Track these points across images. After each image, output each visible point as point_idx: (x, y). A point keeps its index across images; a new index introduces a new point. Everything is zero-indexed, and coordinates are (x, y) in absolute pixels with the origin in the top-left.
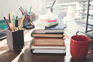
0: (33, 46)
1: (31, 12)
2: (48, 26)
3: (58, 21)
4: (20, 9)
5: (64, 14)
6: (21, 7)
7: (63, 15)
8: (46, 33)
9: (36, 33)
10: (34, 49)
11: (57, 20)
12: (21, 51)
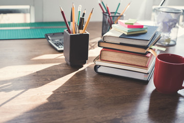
0: (99, 60)
1: (118, 12)
2: (126, 34)
3: (146, 28)
4: (100, 4)
5: (172, 21)
6: (102, 3)
7: (171, 23)
8: (121, 44)
9: (105, 42)
10: (100, 66)
11: (144, 27)
12: (82, 67)
